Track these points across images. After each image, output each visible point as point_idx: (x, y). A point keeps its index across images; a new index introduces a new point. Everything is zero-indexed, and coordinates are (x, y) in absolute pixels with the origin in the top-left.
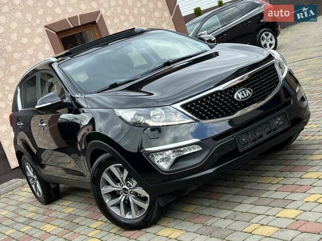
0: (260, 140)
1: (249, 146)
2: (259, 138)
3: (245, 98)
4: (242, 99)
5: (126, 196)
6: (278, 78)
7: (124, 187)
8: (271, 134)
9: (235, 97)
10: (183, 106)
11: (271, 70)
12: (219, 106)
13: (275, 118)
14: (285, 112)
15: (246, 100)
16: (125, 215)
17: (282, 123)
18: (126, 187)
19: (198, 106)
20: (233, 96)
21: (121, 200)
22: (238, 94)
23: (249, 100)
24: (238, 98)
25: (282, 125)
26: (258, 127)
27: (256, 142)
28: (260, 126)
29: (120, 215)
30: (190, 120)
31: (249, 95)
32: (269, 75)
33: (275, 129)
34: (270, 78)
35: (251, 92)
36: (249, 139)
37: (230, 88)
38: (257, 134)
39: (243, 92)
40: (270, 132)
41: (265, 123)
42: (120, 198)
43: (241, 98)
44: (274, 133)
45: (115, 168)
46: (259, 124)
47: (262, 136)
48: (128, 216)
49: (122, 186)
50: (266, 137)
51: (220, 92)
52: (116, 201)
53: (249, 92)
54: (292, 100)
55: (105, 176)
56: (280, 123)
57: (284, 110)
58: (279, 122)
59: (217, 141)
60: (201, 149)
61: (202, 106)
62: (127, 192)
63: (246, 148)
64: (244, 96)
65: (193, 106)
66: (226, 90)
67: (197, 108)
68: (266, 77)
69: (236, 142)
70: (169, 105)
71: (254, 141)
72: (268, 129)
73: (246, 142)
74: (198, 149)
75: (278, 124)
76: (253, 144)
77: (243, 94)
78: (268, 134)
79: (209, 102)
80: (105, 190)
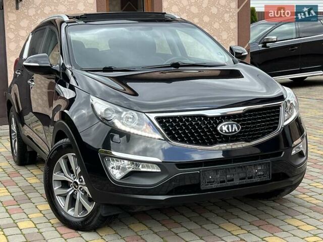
0: (229, 184)
1: (214, 186)
2: (229, 181)
3: (229, 133)
4: (226, 132)
5: (75, 190)
6: (278, 123)
7: (75, 180)
8: (244, 182)
9: (219, 128)
10: (158, 119)
11: (274, 112)
12: (197, 132)
13: (255, 165)
14: (269, 163)
15: (229, 136)
16: (68, 209)
17: (262, 173)
18: (77, 181)
19: (174, 124)
20: (217, 127)
21: (68, 192)
22: (223, 127)
23: (233, 136)
24: (222, 131)
25: (260, 175)
26: (231, 168)
27: (224, 185)
28: (235, 168)
29: (63, 207)
30: (160, 137)
31: (235, 131)
32: (269, 117)
33: (251, 178)
34: (268, 121)
35: (238, 129)
36: (217, 179)
37: (217, 117)
38: (227, 176)
39: (230, 126)
40: (244, 179)
41: (241, 167)
42: (68, 190)
43: (224, 132)
44: (249, 181)
45: (72, 157)
46: (234, 166)
47: (232, 180)
48: (70, 212)
49: (75, 179)
50: (237, 182)
51: (205, 117)
52: (64, 191)
53: (236, 128)
54: (283, 153)
55: (61, 162)
56: (260, 173)
57: (269, 160)
58: (258, 171)
59: (180, 168)
60: (160, 171)
61: (178, 125)
62: (77, 187)
63: (209, 186)
64: (229, 130)
65: (168, 122)
66: (212, 118)
67: (172, 126)
68: (264, 118)
69: (200, 177)
70: (144, 113)
71: (221, 182)
72: (242, 175)
73: (213, 180)
74: (157, 169)
75: (256, 173)
76: (219, 185)
77: (228, 128)
78: (240, 179)
79: (187, 123)
80: (57, 176)
